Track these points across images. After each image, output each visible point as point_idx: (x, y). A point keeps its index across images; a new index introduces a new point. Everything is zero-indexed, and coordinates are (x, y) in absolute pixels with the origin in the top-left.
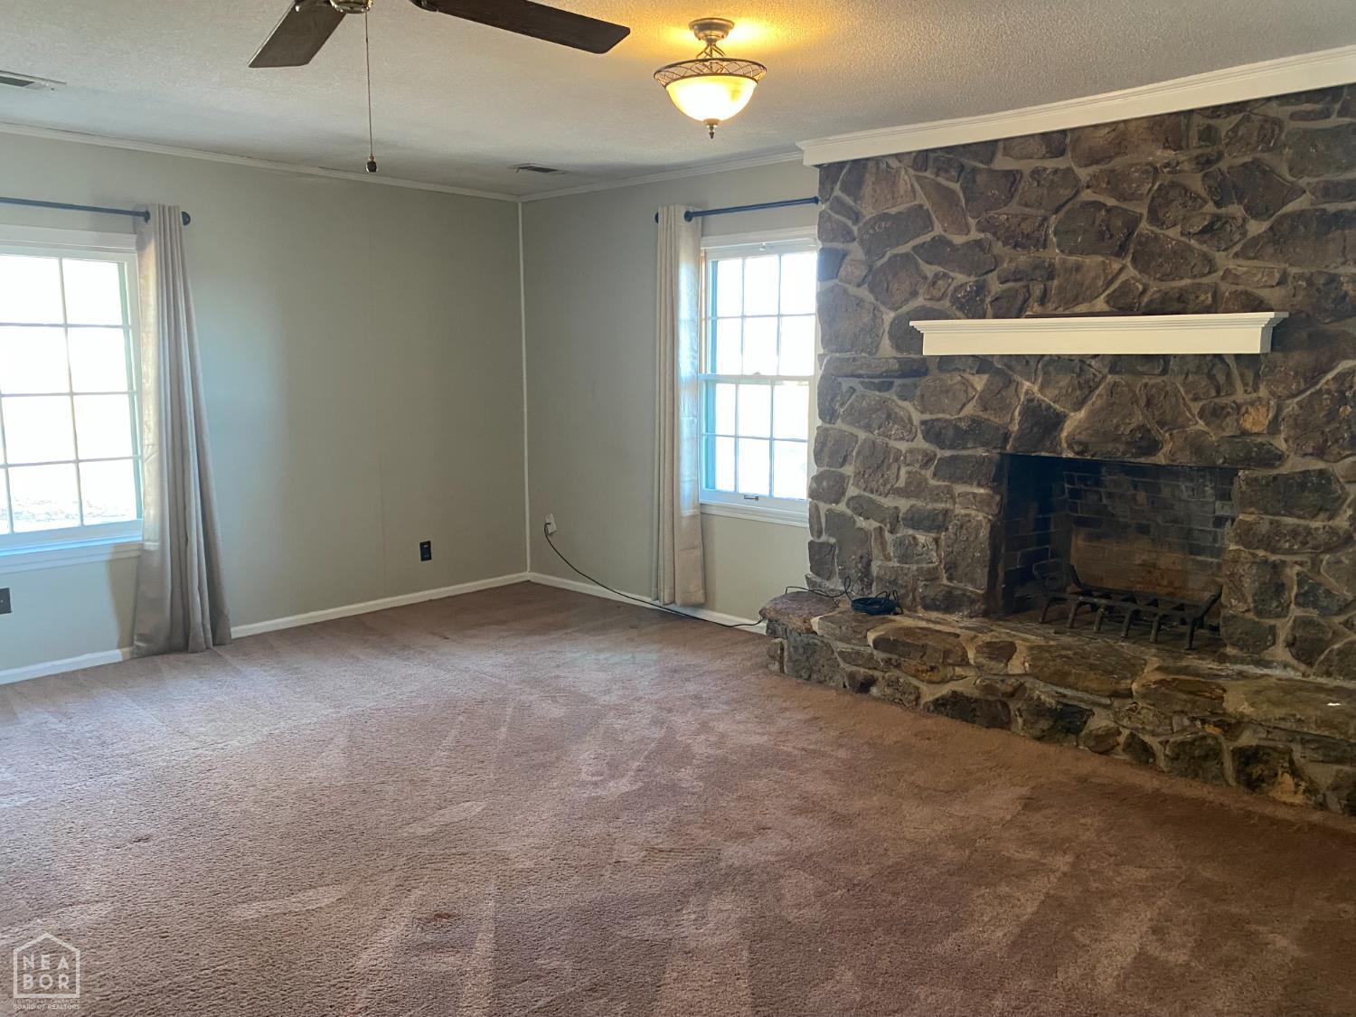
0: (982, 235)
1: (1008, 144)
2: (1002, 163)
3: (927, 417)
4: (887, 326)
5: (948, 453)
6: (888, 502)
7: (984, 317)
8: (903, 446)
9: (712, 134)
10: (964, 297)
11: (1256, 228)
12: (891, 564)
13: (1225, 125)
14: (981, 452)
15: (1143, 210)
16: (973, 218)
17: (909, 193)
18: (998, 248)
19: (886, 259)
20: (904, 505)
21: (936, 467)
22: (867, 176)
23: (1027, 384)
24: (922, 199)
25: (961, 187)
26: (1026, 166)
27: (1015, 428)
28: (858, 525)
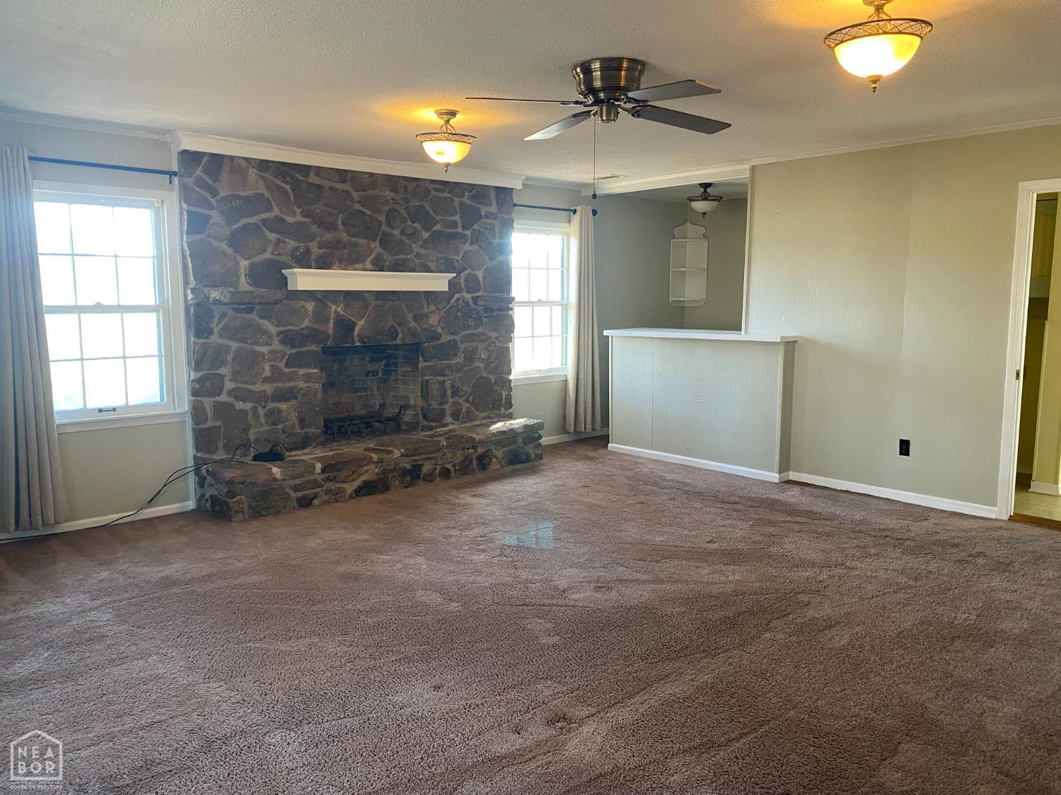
0: (304, 219)
1: (319, 170)
2: (313, 179)
3: (281, 329)
4: (243, 270)
5: (294, 351)
6: (257, 388)
7: (310, 268)
8: (264, 349)
9: (446, 170)
10: (300, 255)
11: (426, 235)
12: (264, 429)
13: (411, 186)
14: (314, 348)
15: (383, 219)
16: (298, 207)
17: (256, 185)
18: (314, 228)
19: (240, 224)
20: (269, 388)
21: (287, 360)
22: (224, 167)
23: (334, 307)
24: (262, 189)
25: (291, 187)
26: (326, 184)
27: (331, 332)
28: (237, 408)
